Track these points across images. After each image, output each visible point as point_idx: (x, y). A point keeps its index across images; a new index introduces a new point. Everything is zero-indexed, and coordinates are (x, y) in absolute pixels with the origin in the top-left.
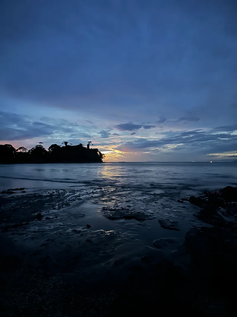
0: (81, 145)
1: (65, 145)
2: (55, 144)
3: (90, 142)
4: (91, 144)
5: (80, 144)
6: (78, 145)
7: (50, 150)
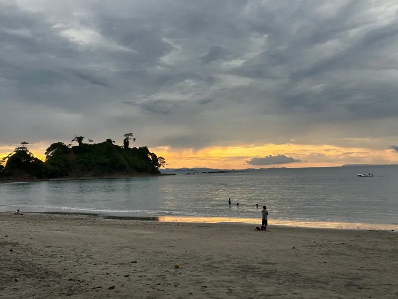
0: (109, 141)
1: (77, 144)
2: (59, 143)
3: (131, 134)
4: (132, 137)
5: (107, 140)
6: (105, 142)
7: (49, 154)
